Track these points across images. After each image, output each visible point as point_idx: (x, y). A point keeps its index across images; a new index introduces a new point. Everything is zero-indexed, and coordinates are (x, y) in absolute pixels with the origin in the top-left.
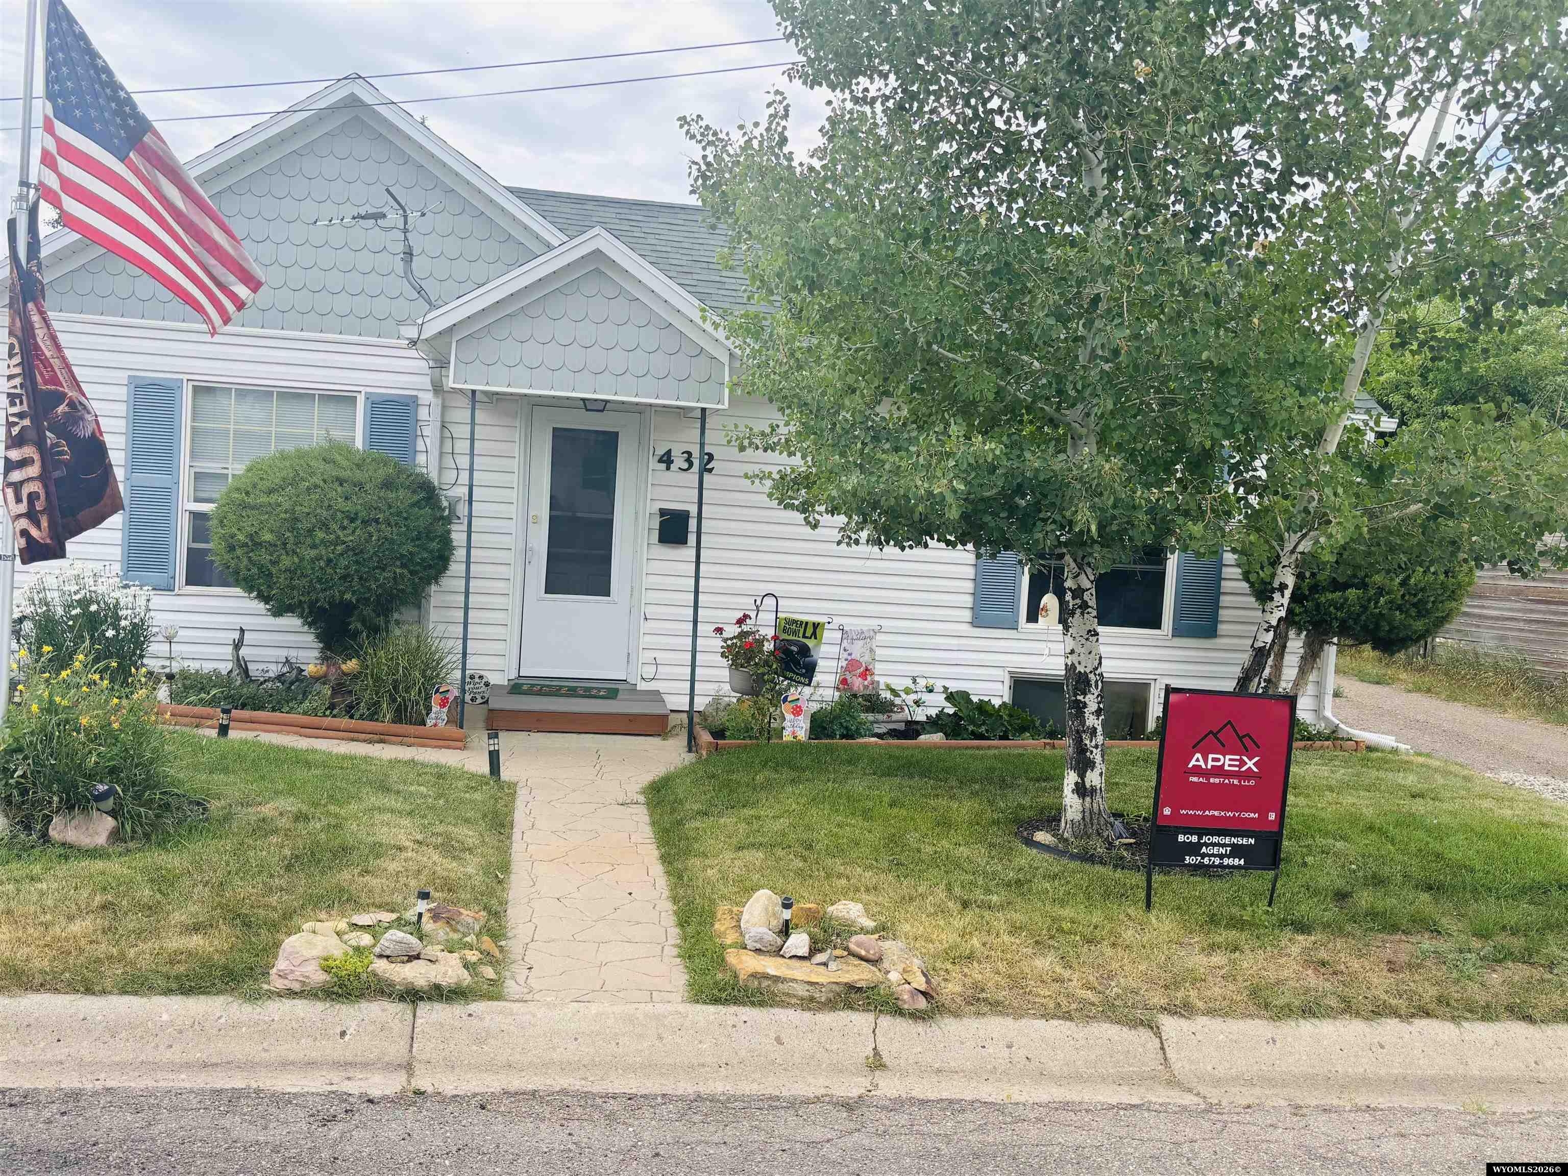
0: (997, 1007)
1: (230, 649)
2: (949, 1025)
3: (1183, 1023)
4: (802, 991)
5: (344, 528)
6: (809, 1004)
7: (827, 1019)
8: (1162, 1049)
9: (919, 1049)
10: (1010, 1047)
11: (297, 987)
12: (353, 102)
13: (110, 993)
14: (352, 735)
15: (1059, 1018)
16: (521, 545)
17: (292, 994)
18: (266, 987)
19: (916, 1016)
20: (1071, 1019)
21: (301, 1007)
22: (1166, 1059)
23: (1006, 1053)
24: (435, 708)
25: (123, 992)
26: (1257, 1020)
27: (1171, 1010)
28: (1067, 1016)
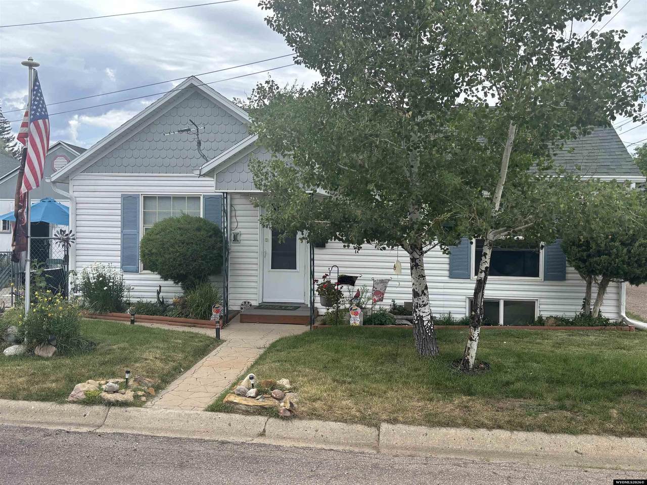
0: (319, 417)
1: (156, 294)
2: (297, 423)
3: (390, 426)
4: (244, 408)
5: (179, 246)
6: (247, 412)
7: (250, 418)
8: (379, 435)
9: (281, 430)
10: (317, 431)
11: (75, 400)
12: (192, 86)
13: (20, 400)
14: (184, 324)
15: (342, 422)
16: (262, 250)
17: (74, 402)
18: (66, 399)
19: (285, 418)
20: (346, 422)
21: (74, 407)
22: (379, 439)
23: (314, 433)
24: (214, 313)
25: (24, 400)
26: (423, 427)
27: (389, 421)
28: (345, 421)
